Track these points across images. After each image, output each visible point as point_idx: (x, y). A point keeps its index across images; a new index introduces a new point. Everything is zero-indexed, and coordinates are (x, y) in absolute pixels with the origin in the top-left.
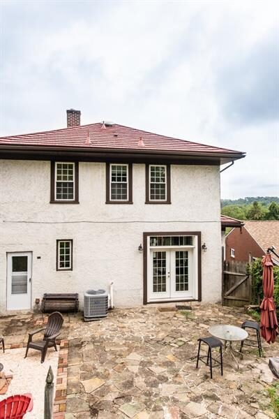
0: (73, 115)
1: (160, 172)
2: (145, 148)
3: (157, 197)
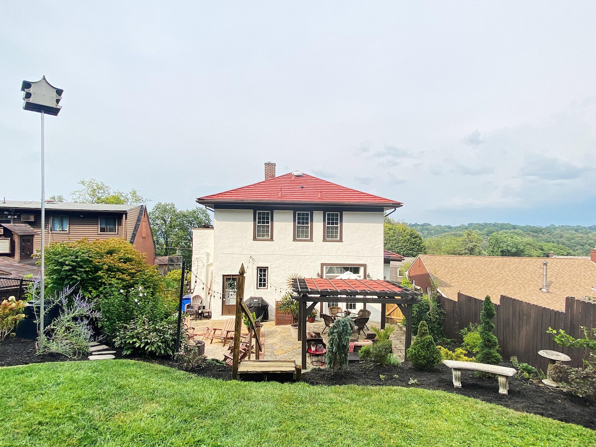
0: (270, 167)
1: (335, 217)
2: (323, 200)
3: (332, 237)
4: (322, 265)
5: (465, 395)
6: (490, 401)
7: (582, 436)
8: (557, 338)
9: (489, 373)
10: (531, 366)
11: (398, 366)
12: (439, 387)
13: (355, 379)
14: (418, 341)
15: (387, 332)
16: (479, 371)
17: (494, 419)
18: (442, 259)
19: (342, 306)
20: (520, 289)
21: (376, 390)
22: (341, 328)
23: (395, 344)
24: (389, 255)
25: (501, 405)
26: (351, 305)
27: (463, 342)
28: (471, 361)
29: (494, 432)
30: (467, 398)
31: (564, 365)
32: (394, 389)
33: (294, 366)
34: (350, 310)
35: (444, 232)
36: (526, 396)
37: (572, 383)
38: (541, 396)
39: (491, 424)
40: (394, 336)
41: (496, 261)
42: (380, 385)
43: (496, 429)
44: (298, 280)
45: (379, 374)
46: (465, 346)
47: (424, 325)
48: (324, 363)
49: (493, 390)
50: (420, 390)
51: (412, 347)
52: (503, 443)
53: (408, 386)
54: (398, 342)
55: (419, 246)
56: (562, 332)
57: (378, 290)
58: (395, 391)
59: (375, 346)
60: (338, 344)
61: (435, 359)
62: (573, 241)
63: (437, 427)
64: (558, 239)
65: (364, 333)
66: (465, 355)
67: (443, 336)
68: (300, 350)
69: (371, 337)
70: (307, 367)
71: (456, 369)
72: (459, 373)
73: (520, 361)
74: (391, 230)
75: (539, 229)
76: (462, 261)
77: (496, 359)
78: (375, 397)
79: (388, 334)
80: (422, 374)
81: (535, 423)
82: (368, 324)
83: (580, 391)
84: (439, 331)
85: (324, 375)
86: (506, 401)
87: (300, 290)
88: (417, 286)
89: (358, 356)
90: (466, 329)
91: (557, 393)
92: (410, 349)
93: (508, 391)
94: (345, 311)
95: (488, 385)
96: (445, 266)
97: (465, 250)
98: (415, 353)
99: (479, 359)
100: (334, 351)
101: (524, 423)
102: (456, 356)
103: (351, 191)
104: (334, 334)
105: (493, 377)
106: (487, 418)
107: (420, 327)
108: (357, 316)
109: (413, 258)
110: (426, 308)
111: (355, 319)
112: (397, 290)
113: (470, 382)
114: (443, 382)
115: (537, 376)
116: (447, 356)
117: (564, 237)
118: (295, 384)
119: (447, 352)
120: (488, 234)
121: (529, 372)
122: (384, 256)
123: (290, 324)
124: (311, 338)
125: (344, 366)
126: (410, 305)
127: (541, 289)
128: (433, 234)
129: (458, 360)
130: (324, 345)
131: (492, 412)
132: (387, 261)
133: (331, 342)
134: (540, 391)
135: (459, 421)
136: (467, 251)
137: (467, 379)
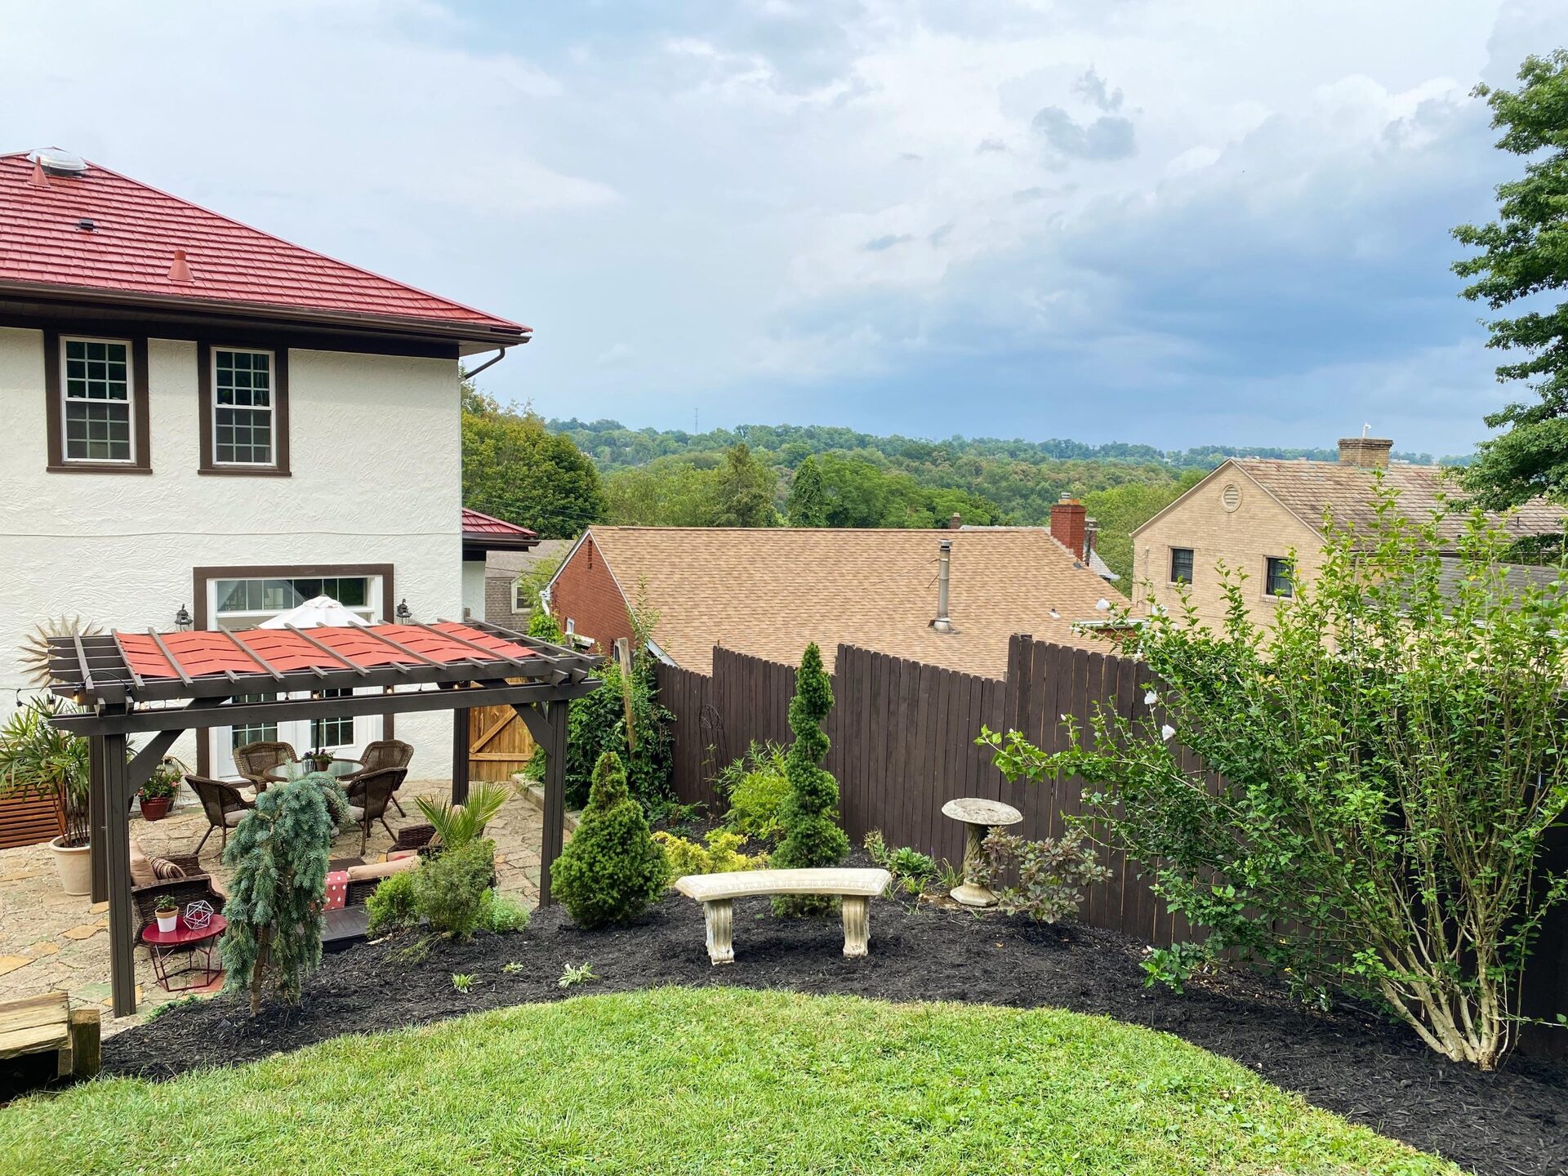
1: (252, 371)
2: (194, 292)
3: (244, 455)
4: (201, 576)
5: (747, 984)
6: (820, 988)
7: (1073, 1038)
8: (1004, 758)
9: (812, 895)
10: (919, 855)
11: (520, 929)
12: (662, 975)
13: (354, 1010)
14: (592, 825)
15: (474, 814)
16: (785, 895)
17: (839, 1045)
18: (663, 541)
19: (296, 734)
20: (881, 625)
21: (437, 1038)
22: (289, 822)
23: (507, 851)
24: (480, 529)
25: (854, 992)
26: (332, 730)
27: (729, 806)
28: (757, 867)
29: (842, 1090)
30: (752, 992)
31: (1009, 838)
32: (506, 1017)
33: (64, 1016)
34: (329, 750)
35: (665, 453)
36: (916, 947)
37: (1030, 885)
38: (953, 942)
39: (834, 1064)
40: (500, 823)
41: (817, 544)
42: (453, 1013)
43: (847, 1078)
44: (78, 643)
45: (448, 972)
46: (735, 820)
47: (611, 768)
48: (220, 973)
49: (825, 950)
50: (601, 1000)
51: (571, 850)
52: (871, 1119)
53: (561, 995)
54: (515, 844)
55: (586, 500)
56: (1015, 736)
57: (440, 660)
58: (512, 1026)
59: (431, 872)
60: (279, 889)
61: (647, 879)
62: (1004, 484)
63: (668, 1121)
64: (969, 479)
65: (388, 829)
66: (741, 849)
67: (666, 797)
68: (104, 941)
69: (414, 839)
70: (138, 1001)
71: (717, 903)
72: (726, 914)
73: (891, 842)
74: (487, 440)
75: (923, 448)
76: (724, 544)
77: (832, 849)
78: (439, 1065)
79: (478, 819)
80: (606, 941)
81: (951, 1028)
82: (405, 795)
83: (1048, 906)
84: (652, 784)
85: (214, 1024)
86: (864, 977)
87: (90, 685)
88: (583, 638)
89: (365, 919)
90: (739, 763)
91: (989, 923)
92: (562, 860)
93: (871, 945)
94: (308, 756)
95: (811, 934)
96: (673, 565)
97: (728, 511)
98: (580, 870)
99: (784, 855)
100: (256, 919)
101: (923, 1038)
102: (711, 859)
103: (320, 263)
104: (256, 851)
105: (827, 907)
106: (820, 1050)
107: (599, 775)
108: (358, 768)
109: (562, 541)
110: (612, 711)
111: (349, 782)
112: (514, 653)
113: (759, 936)
114: (675, 956)
115: (935, 880)
116: (685, 863)
117: (985, 473)
118: (68, 1093)
119: (684, 850)
120: (791, 462)
121: (916, 872)
122: (465, 532)
123: (47, 838)
124: (155, 883)
125: (304, 972)
126: (561, 705)
127: (932, 623)
128: (629, 459)
129: (720, 871)
130: (218, 902)
131: (831, 1023)
132: (474, 552)
133: (244, 885)
134: (946, 923)
135: (735, 1079)
136: (733, 516)
137: (747, 930)
